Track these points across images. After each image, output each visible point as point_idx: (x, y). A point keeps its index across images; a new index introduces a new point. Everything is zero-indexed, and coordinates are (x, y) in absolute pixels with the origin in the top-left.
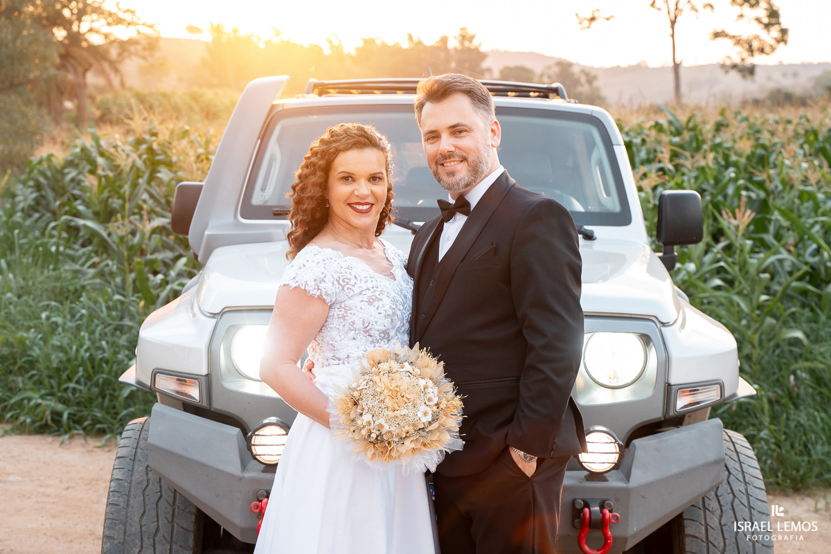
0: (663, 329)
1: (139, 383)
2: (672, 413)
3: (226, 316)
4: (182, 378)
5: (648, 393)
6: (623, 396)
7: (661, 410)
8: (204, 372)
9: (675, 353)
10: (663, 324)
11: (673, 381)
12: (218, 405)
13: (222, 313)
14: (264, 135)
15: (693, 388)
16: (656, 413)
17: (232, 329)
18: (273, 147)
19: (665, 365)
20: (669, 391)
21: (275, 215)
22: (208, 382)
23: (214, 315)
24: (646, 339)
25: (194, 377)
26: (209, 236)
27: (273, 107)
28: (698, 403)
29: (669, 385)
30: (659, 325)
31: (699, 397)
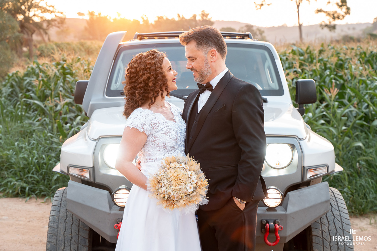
0: (300, 141)
1: (62, 171)
2: (305, 180)
3: (101, 140)
4: (81, 169)
5: (294, 171)
6: (282, 173)
7: (300, 179)
8: (91, 166)
9: (306, 153)
10: (300, 139)
11: (305, 165)
12: (98, 181)
13: (99, 138)
14: (116, 58)
15: (314, 168)
16: (298, 180)
17: (103, 146)
18: (120, 63)
19: (302, 158)
20: (304, 170)
21: (121, 94)
22: (93, 170)
23: (95, 140)
24: (293, 146)
25: (87, 168)
26: (92, 104)
27: (119, 45)
28: (317, 175)
29: (304, 167)
30: (298, 140)
31: (317, 172)
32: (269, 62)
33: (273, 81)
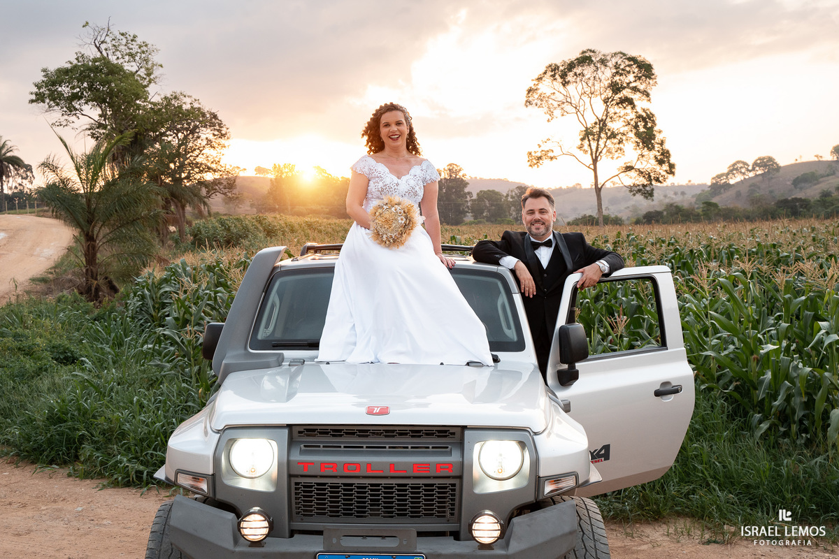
0: (535, 437)
1: (167, 478)
2: (541, 498)
3: (226, 432)
4: (197, 477)
5: (525, 483)
6: (509, 486)
7: (533, 496)
8: (211, 472)
9: (542, 455)
10: (536, 434)
11: (541, 474)
12: (220, 496)
13: (224, 430)
14: (267, 289)
15: (556, 479)
16: (530, 498)
17: (232, 441)
18: (274, 296)
19: (535, 463)
20: (538, 481)
21: (274, 346)
22: (214, 479)
23: (218, 432)
24: (522, 445)
25: (204, 476)
26: (226, 364)
27: (275, 268)
28: (561, 489)
29: (539, 477)
30: (532, 434)
31: (561, 485)
32: (503, 299)
33: (509, 328)
